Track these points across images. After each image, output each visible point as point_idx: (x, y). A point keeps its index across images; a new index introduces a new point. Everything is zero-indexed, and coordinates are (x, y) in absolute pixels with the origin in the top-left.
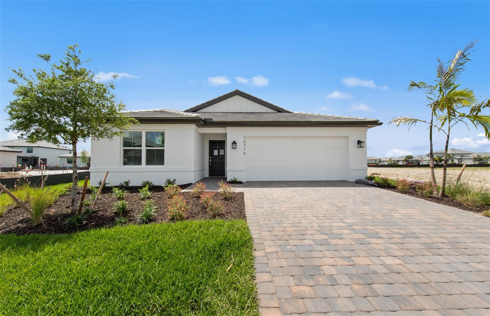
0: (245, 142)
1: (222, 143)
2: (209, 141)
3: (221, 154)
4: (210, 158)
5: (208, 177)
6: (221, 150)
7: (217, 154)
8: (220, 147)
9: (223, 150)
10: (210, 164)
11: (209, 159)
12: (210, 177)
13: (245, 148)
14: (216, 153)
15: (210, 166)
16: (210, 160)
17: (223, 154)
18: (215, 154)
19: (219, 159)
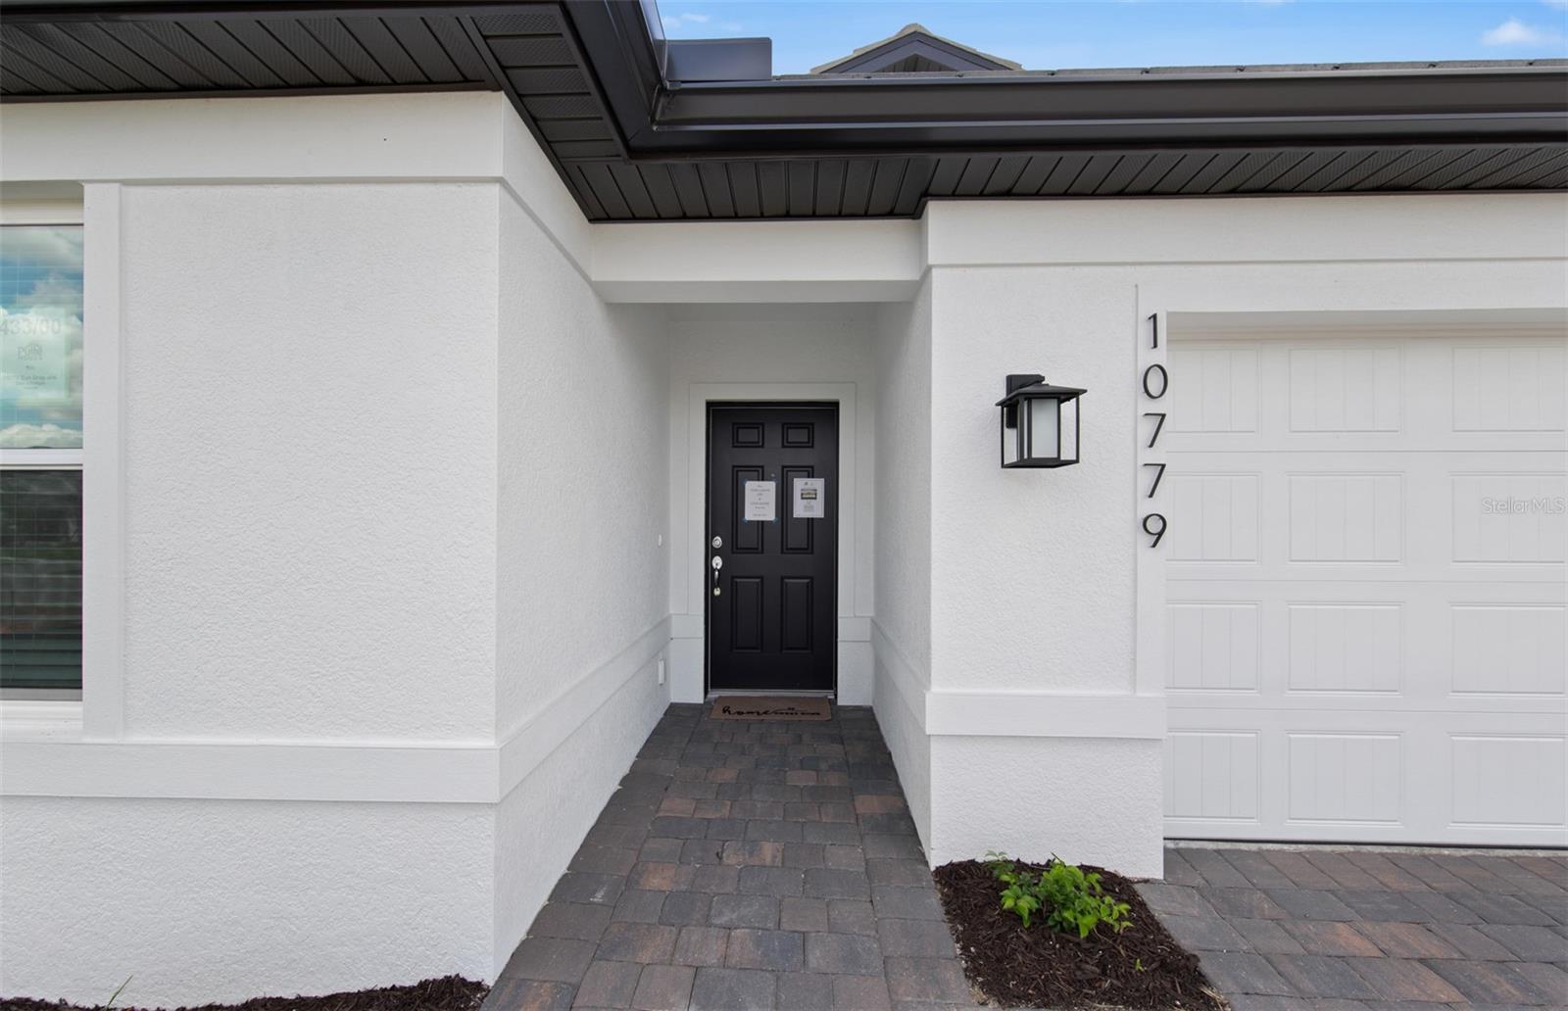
0: (1154, 382)
1: (810, 427)
2: (710, 405)
3: (801, 510)
4: (718, 542)
5: (698, 697)
6: (800, 484)
7: (769, 514)
8: (791, 457)
9: (818, 484)
10: (717, 592)
11: (710, 552)
12: (714, 694)
13: (1156, 456)
14: (759, 502)
15: (712, 607)
16: (717, 562)
17: (817, 510)
18: (752, 513)
19: (785, 549)
